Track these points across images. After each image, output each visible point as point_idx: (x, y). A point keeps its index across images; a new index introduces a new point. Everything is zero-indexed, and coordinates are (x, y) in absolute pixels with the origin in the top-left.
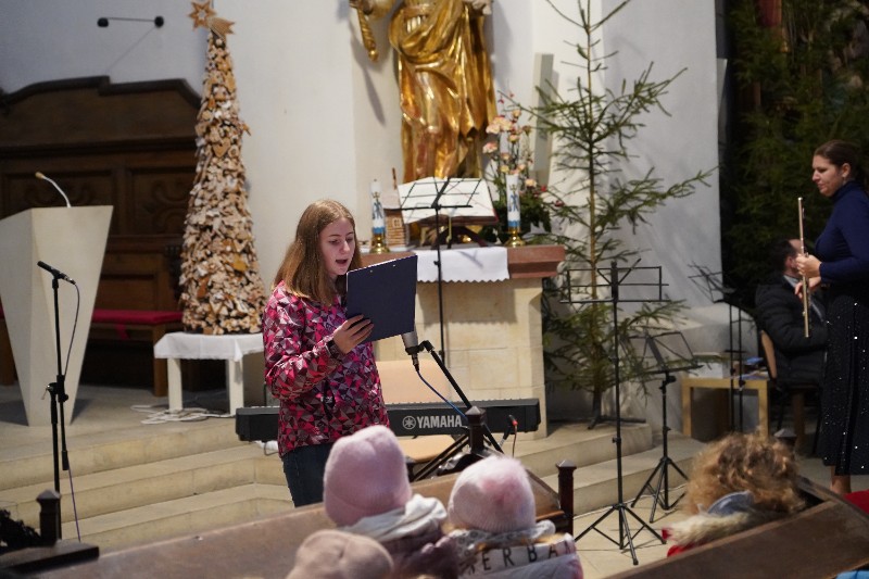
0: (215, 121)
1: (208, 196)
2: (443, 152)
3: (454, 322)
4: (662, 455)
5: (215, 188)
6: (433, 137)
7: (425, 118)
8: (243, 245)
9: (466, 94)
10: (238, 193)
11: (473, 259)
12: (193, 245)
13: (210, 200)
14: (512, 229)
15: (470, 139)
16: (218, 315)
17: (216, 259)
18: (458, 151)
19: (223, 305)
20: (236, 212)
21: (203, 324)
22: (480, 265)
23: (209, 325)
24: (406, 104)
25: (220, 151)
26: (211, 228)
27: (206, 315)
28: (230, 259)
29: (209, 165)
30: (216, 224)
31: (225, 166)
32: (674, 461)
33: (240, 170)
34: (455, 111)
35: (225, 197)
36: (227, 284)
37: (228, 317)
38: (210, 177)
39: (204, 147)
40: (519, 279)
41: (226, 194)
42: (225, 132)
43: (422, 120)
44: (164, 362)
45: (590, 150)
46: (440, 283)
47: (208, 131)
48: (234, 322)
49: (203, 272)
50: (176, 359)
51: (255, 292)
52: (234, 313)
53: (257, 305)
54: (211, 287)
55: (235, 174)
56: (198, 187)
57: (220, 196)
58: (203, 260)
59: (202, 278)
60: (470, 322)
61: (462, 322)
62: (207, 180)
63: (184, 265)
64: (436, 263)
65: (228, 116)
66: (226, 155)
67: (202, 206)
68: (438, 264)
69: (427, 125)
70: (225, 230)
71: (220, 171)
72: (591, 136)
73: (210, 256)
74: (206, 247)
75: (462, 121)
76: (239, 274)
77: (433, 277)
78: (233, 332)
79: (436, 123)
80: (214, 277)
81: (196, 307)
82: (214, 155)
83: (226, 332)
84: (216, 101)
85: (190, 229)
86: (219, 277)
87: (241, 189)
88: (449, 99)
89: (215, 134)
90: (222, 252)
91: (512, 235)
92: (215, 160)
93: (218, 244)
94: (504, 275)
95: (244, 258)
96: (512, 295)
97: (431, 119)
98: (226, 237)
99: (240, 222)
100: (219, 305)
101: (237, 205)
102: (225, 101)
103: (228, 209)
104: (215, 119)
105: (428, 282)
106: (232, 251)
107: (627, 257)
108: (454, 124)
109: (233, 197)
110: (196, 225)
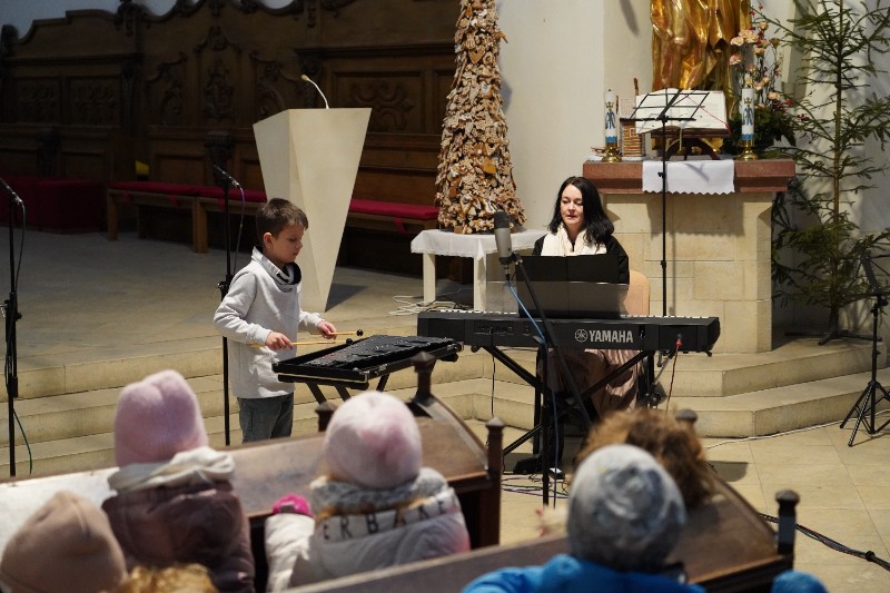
0: (471, 29)
1: (462, 101)
2: (690, 63)
3: (681, 232)
4: (870, 379)
5: (468, 93)
6: (678, 48)
7: (672, 29)
8: (494, 149)
9: (717, 6)
10: (492, 99)
11: (699, 171)
12: (448, 147)
13: (464, 105)
14: (744, 143)
15: (718, 51)
16: (467, 215)
17: (467, 162)
18: (706, 63)
19: (472, 206)
20: (488, 117)
21: (454, 223)
22: (705, 177)
23: (459, 224)
24: (656, 14)
25: (475, 57)
26: (463, 131)
27: (457, 214)
28: (481, 161)
29: (464, 72)
30: (468, 128)
31: (479, 72)
32: (883, 385)
33: (495, 76)
34: (704, 23)
35: (478, 102)
36: (476, 186)
37: (476, 218)
38: (465, 83)
39: (461, 53)
40: (748, 193)
41: (479, 100)
42: (481, 38)
43: (669, 31)
44: (420, 256)
45: (838, 64)
46: (664, 193)
47: (465, 38)
48: (482, 223)
49: (455, 174)
50: (430, 255)
51: (505, 194)
52: (481, 214)
53: (506, 206)
54: (462, 188)
55: (489, 80)
56: (454, 91)
57: (473, 101)
58: (455, 162)
59: (454, 179)
60: (697, 233)
61: (689, 233)
62: (461, 85)
63: (440, 166)
64: (660, 174)
65: (484, 24)
66: (480, 62)
67: (456, 110)
68: (663, 175)
69: (674, 36)
70: (476, 134)
71: (474, 77)
72: (840, 50)
73: (462, 158)
74: (458, 150)
75: (711, 32)
76: (488, 176)
77: (658, 188)
78: (481, 232)
79: (683, 34)
80: (464, 179)
81: (448, 206)
82: (469, 62)
83: (474, 232)
84: (473, 9)
85: (446, 132)
86: (469, 179)
87: (495, 95)
88: (699, 11)
89: (471, 41)
90: (473, 155)
91: (743, 149)
92: (470, 66)
93: (469, 147)
94: (729, 188)
95: (495, 162)
96: (741, 208)
97: (678, 30)
98: (478, 140)
99: (492, 127)
100: (468, 205)
101: (489, 109)
102: (482, 9)
103: (480, 114)
104: (470, 26)
105: (653, 192)
106: (482, 154)
107: (871, 174)
108: (702, 35)
109: (486, 102)
110: (450, 129)
